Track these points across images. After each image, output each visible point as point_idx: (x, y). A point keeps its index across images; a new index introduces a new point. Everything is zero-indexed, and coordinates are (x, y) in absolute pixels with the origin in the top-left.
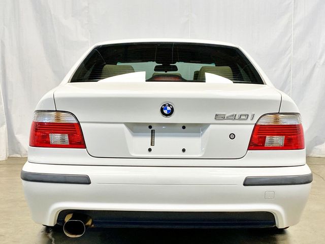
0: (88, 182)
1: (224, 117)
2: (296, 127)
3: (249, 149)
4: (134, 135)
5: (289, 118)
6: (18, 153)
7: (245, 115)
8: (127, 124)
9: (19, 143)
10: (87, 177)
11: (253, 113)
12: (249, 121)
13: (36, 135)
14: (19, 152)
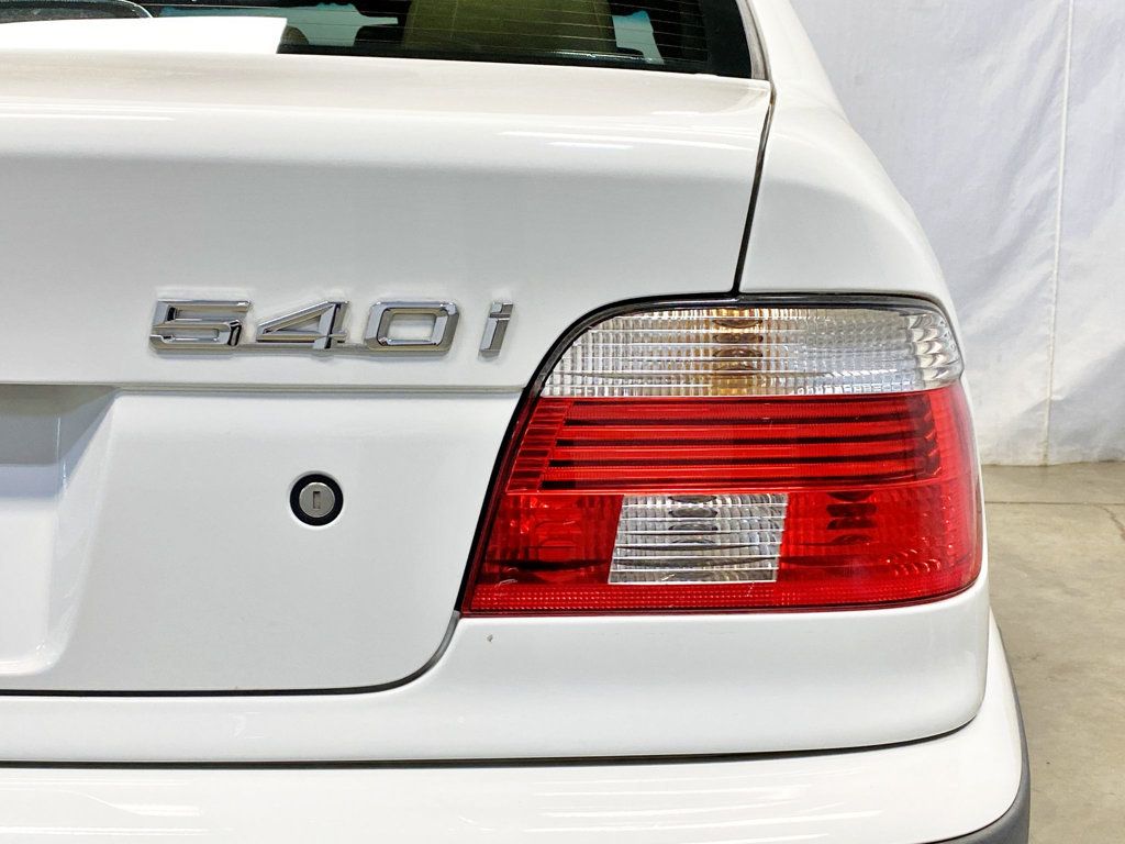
1: (237, 330)
2: (900, 416)
3: (468, 603)
5: (842, 340)
7: (430, 313)
11: (503, 294)
12: (463, 363)
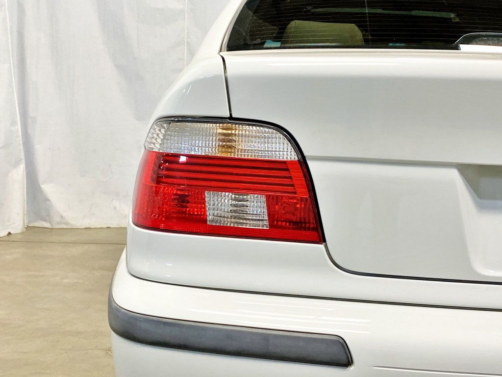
0: (344, 359)
4: (481, 207)
6: (45, 220)
8: (465, 169)
9: (49, 200)
10: (341, 344)
13: (157, 193)
14: (47, 217)
